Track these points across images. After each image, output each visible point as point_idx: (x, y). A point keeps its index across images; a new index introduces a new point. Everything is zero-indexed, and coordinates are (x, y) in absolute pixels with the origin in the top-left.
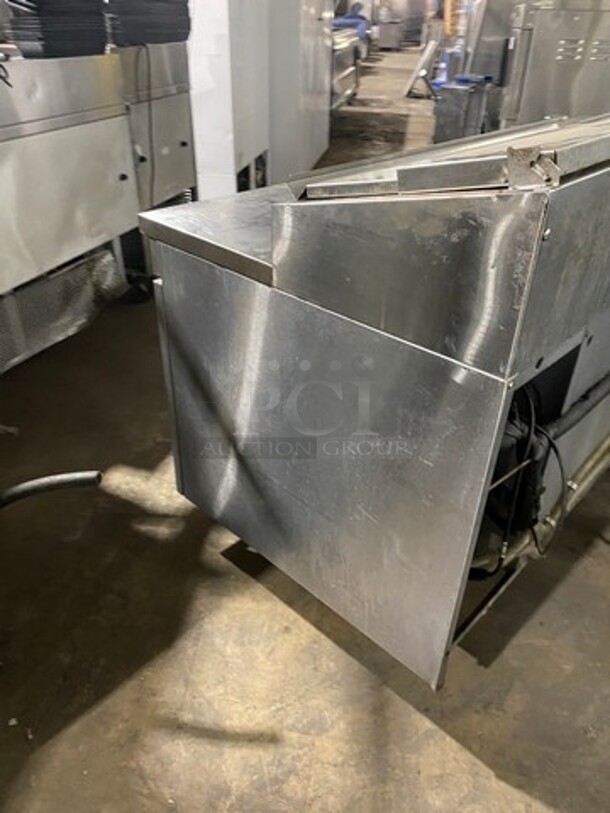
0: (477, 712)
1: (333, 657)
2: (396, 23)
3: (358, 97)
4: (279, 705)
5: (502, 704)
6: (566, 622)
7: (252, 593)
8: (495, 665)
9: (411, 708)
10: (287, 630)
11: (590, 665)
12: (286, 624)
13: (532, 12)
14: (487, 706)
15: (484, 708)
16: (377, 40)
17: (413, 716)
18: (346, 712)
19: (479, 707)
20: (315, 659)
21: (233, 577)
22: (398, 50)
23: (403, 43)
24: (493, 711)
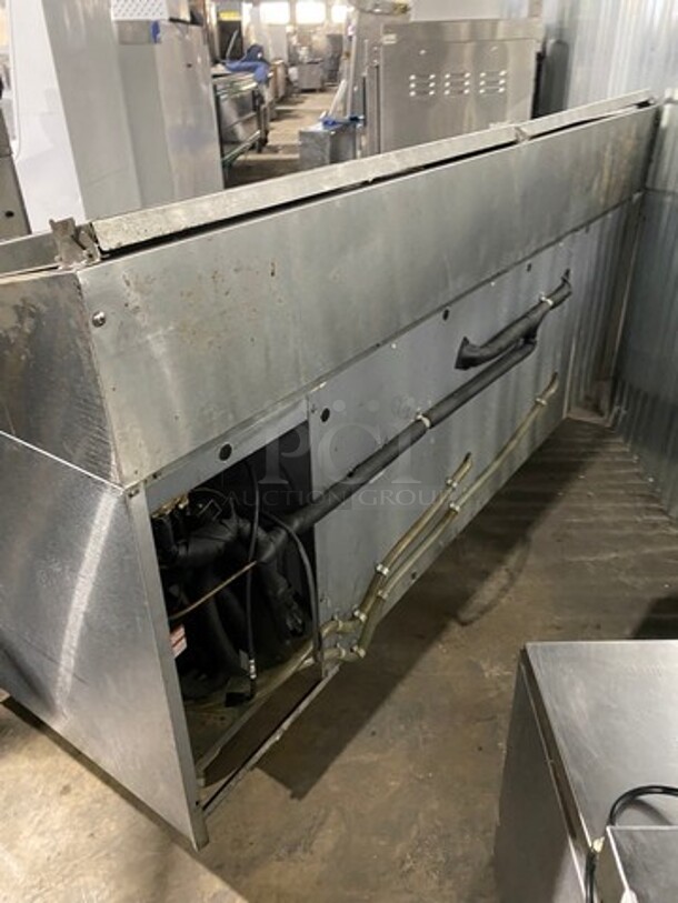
0: (279, 859)
1: (115, 817)
2: (317, 63)
3: (270, 143)
4: (35, 891)
5: (311, 844)
6: (402, 727)
7: (30, 749)
8: (311, 796)
9: (201, 867)
10: (66, 790)
11: (421, 777)
12: (66, 782)
13: (376, 48)
14: (291, 850)
15: (290, 852)
16: (296, 81)
17: (202, 877)
18: (119, 887)
19: (283, 852)
20: (94, 823)
21: (11, 731)
22: (322, 90)
23: (327, 84)
24: (299, 853)
